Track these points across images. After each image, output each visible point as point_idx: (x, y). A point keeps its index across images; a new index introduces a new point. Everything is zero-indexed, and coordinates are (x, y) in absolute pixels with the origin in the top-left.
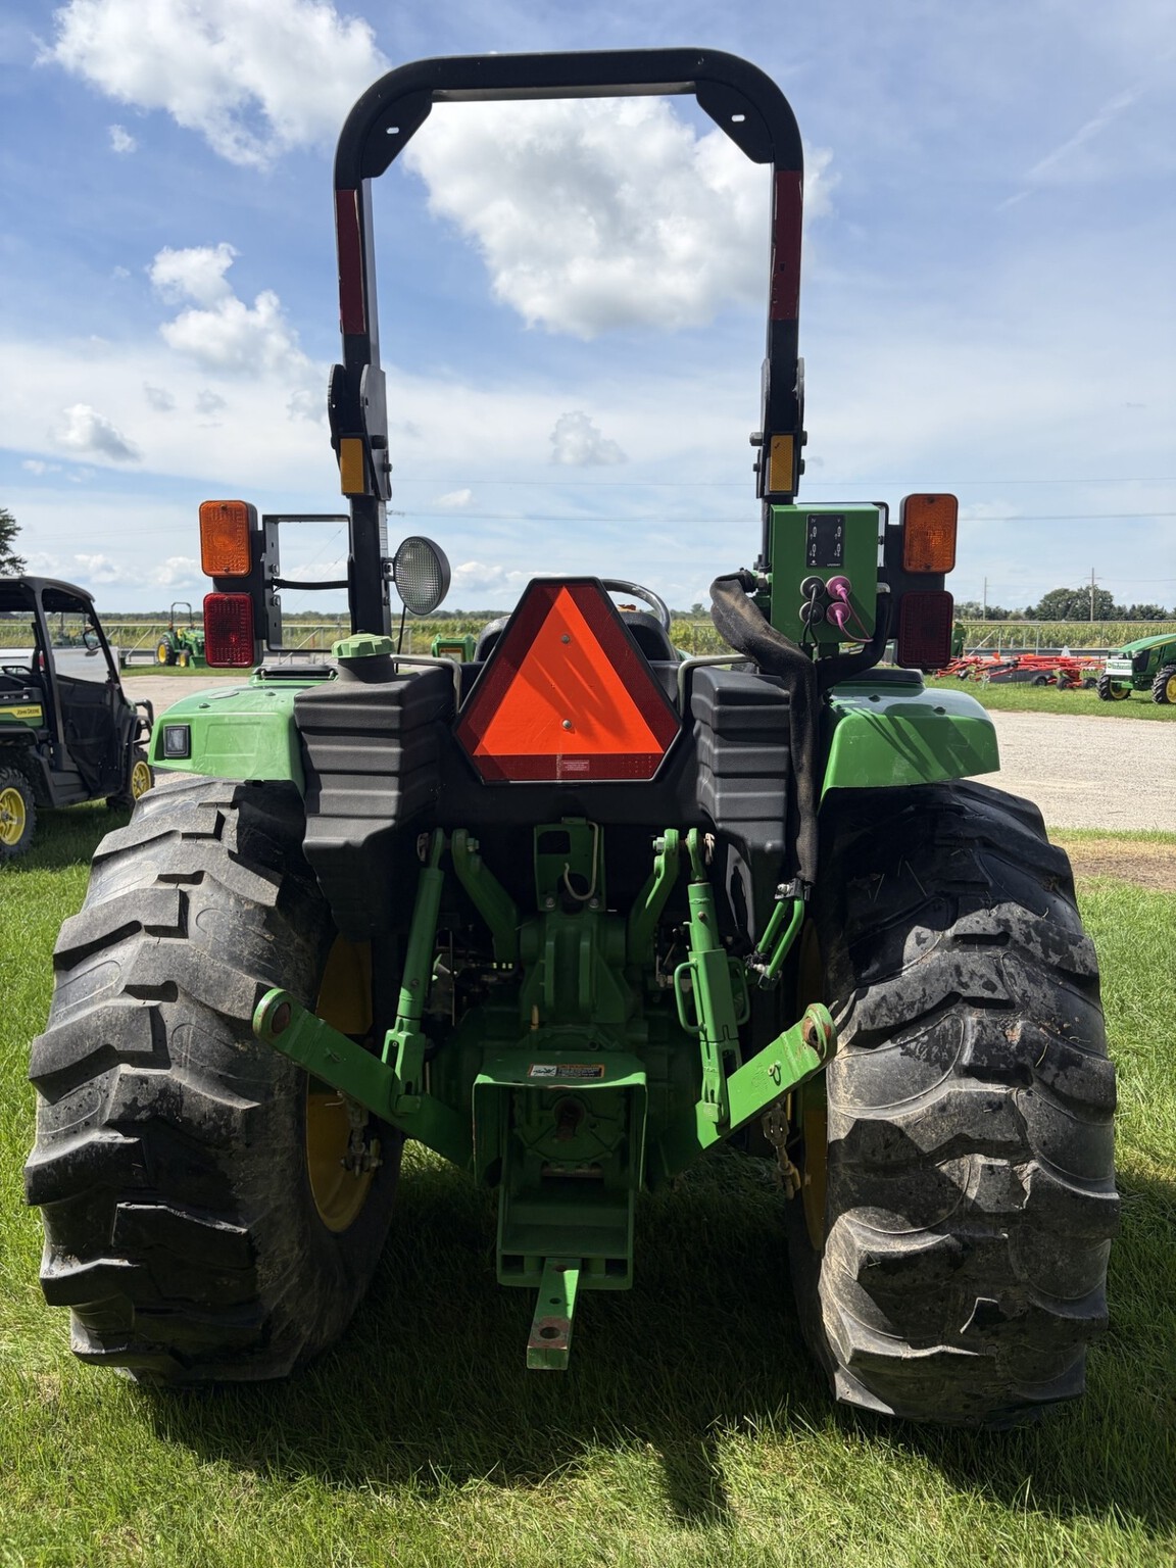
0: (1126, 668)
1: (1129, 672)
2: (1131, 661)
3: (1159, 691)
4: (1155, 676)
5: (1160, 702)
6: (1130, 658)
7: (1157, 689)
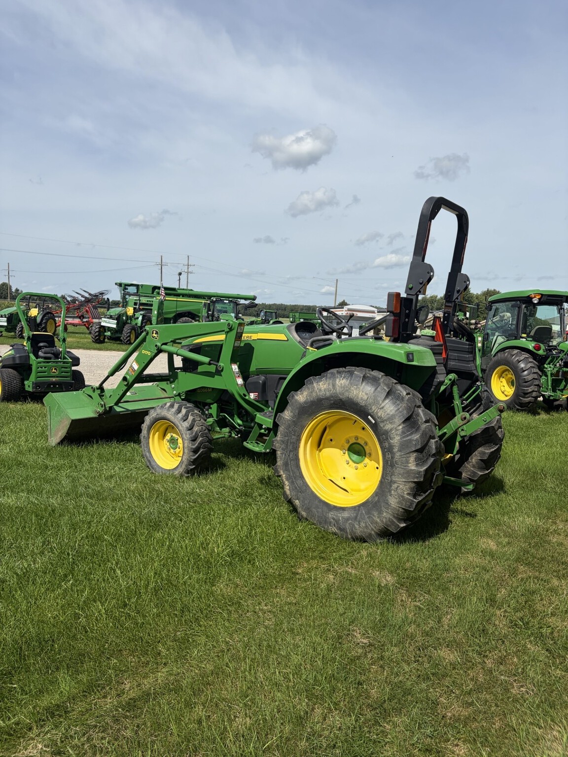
0: (4, 322)
1: (5, 324)
2: (6, 319)
3: (20, 333)
4: (17, 326)
5: (20, 338)
6: (5, 317)
7: (19, 332)
